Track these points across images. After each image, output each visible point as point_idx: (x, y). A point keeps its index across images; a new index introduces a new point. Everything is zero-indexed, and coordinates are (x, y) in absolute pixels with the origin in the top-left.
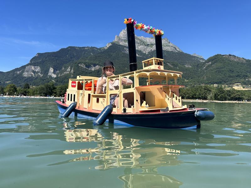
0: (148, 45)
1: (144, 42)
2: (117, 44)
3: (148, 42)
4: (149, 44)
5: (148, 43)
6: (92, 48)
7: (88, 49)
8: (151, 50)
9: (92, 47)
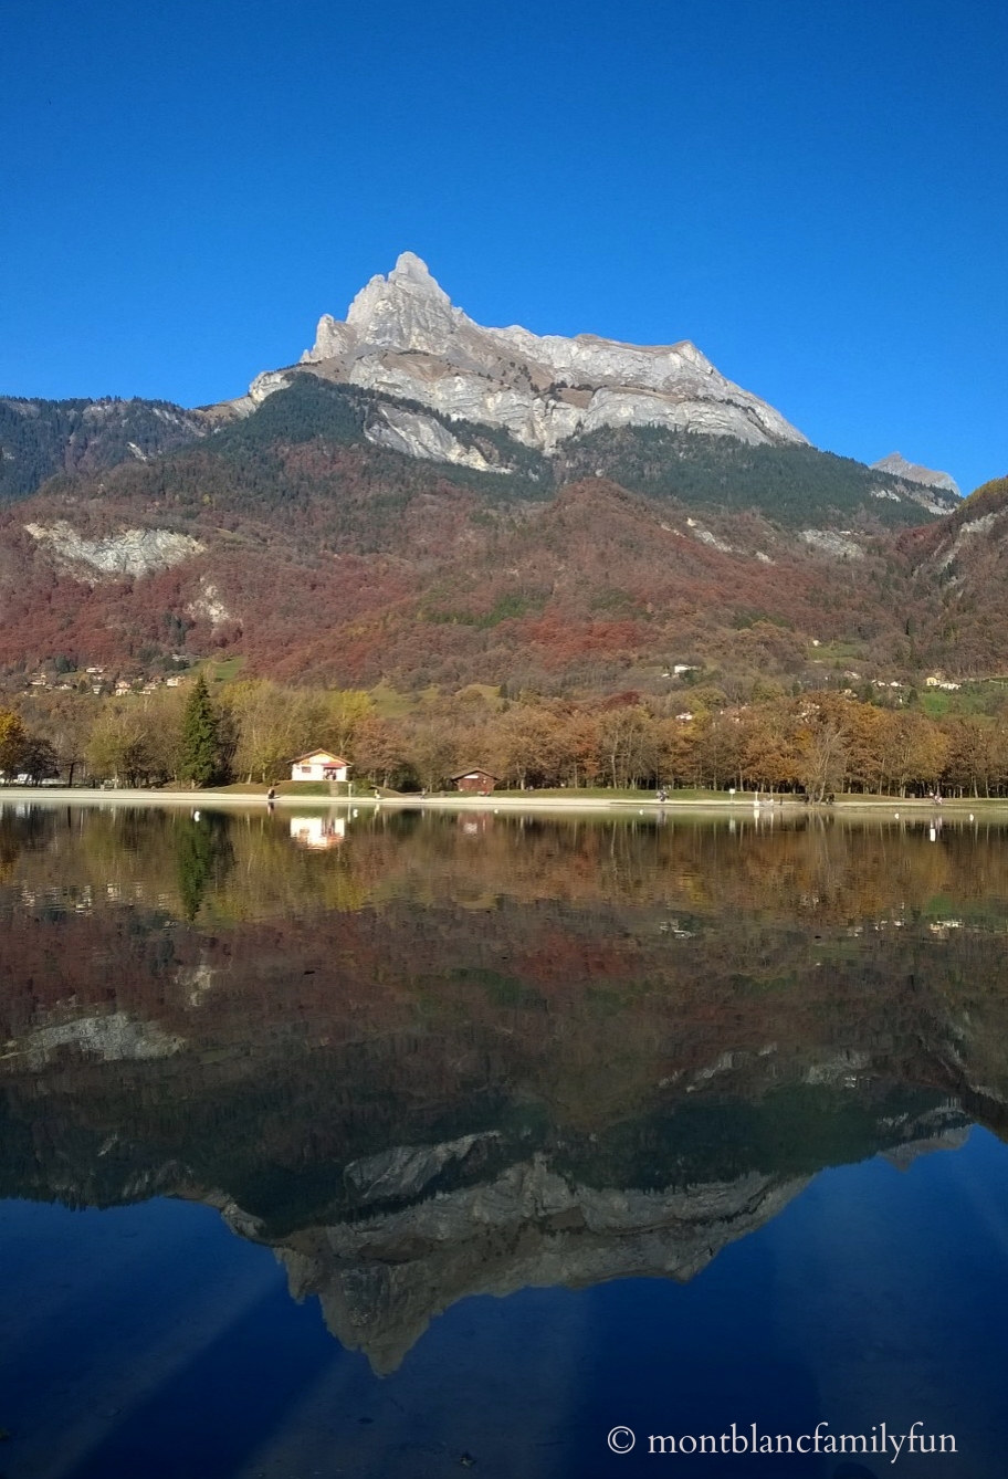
0: (556, 391)
1: (524, 370)
2: (326, 382)
3: (561, 370)
4: (563, 384)
5: (559, 378)
6: (141, 408)
7: (109, 418)
8: (579, 424)
9: (136, 400)
